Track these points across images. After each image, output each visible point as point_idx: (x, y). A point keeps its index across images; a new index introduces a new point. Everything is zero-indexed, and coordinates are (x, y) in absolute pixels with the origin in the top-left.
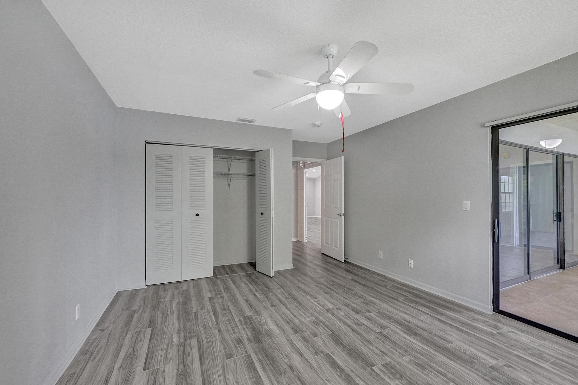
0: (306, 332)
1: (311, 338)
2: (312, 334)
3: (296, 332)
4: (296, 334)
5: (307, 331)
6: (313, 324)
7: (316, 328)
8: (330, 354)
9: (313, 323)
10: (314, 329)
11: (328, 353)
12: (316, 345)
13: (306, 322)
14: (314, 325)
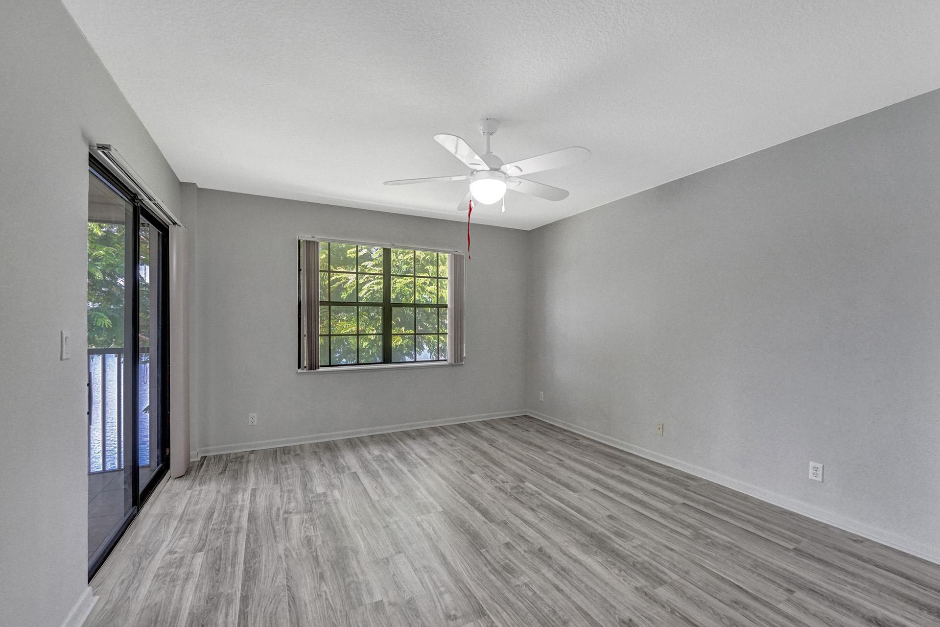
0: (525, 551)
1: (514, 541)
2: (514, 547)
3: (540, 550)
4: (540, 548)
5: (523, 552)
6: (515, 568)
7: (507, 559)
8: (488, 522)
9: (513, 569)
10: (511, 557)
11: (491, 523)
12: (506, 532)
13: (528, 571)
14: (512, 565)
